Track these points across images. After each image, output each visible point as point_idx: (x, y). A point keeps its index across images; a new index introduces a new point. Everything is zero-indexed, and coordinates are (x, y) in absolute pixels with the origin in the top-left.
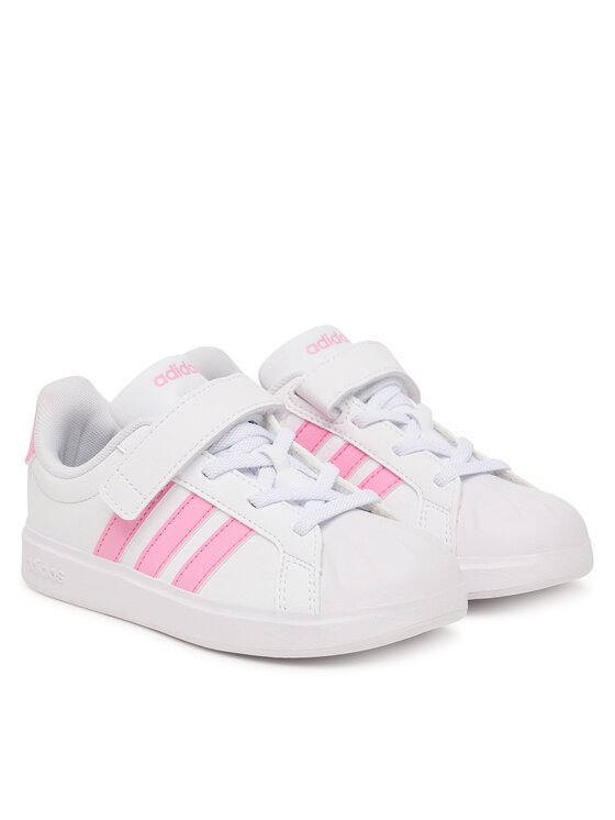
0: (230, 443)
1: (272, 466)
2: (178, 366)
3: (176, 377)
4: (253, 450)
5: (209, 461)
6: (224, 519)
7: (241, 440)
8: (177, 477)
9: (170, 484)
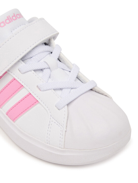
0: (32, 56)
1: (49, 68)
2: (11, 17)
3: (10, 22)
4: (41, 59)
5: (22, 65)
6: (27, 93)
7: (36, 55)
8: (8, 70)
9: (6, 72)
